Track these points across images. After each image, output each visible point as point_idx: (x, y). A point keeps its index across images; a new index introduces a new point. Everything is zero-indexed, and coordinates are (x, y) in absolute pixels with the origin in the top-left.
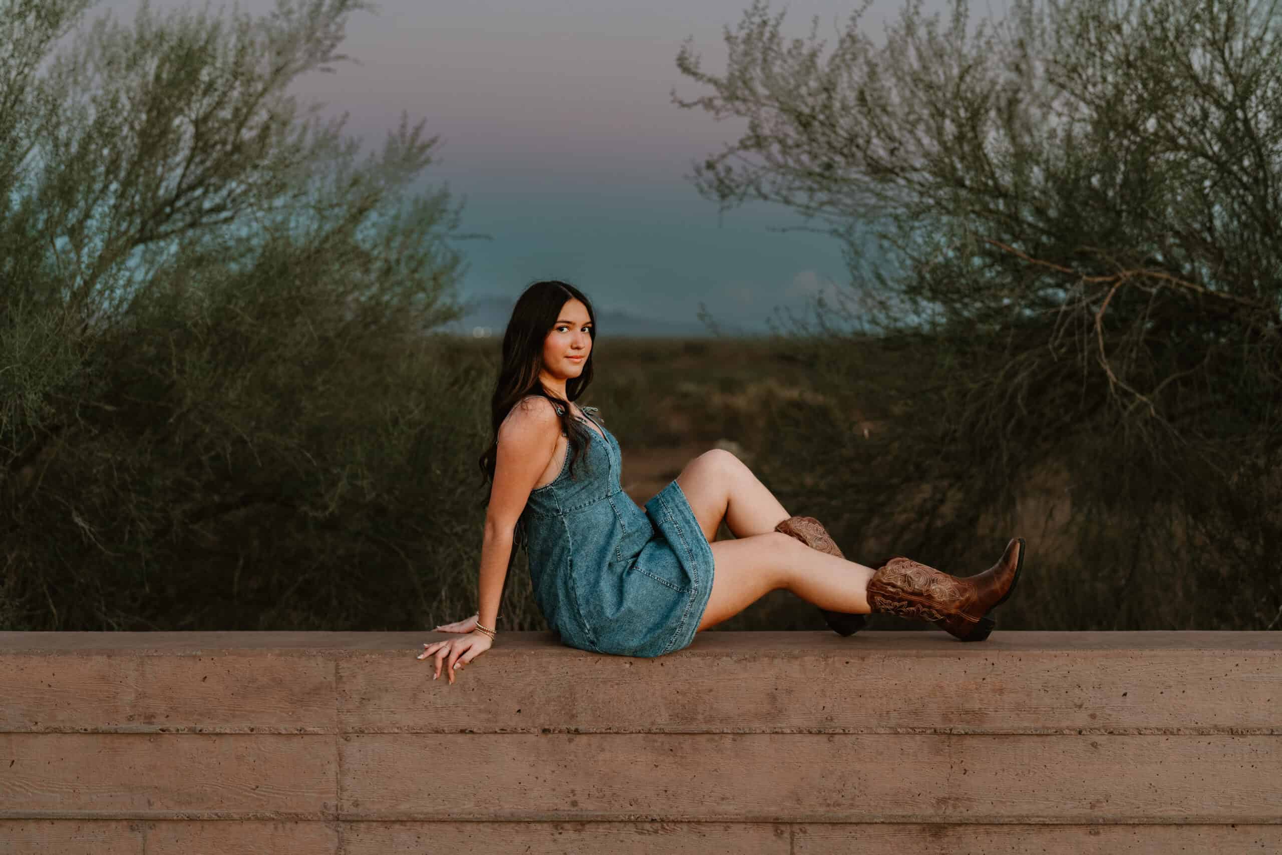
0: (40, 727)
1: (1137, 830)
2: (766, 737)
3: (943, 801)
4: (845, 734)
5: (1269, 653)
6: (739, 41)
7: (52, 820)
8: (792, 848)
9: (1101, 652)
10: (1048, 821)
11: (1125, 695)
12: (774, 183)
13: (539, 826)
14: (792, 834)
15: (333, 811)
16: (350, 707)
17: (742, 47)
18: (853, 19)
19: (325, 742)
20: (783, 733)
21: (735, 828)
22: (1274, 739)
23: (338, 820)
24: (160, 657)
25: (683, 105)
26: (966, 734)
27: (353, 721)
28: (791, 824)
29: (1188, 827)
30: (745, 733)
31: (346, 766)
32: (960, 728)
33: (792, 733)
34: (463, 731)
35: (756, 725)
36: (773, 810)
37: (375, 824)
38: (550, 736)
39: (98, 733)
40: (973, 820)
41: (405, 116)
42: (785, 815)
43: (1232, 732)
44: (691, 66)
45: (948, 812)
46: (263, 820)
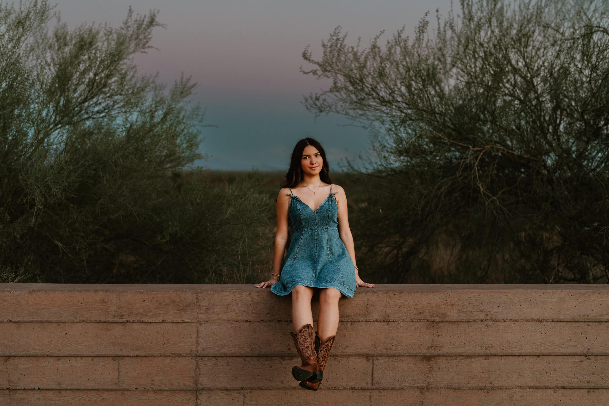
0: (78, 320)
1: (503, 358)
2: (363, 323)
3: (430, 347)
4: (394, 322)
5: (552, 291)
6: (328, 46)
7: (82, 357)
8: (373, 366)
9: (490, 291)
10: (469, 354)
11: (499, 307)
12: (342, 106)
13: (275, 358)
14: (373, 360)
15: (194, 352)
16: (202, 312)
17: (329, 49)
18: (375, 39)
19: (192, 326)
20: (370, 322)
21: (352, 359)
22: (553, 323)
23: (197, 356)
24: (126, 292)
25: (304, 73)
26: (440, 322)
27: (203, 317)
28: (373, 356)
29: (522, 357)
30: (356, 322)
31: (200, 335)
32: (437, 319)
33: (374, 321)
34: (246, 321)
35: (360, 319)
36: (365, 351)
37: (211, 358)
38: (280, 323)
39: (101, 322)
40: (442, 354)
41: (183, 74)
42: (371, 353)
43: (538, 321)
44: (307, 57)
45: (432, 351)
46: (167, 356)
